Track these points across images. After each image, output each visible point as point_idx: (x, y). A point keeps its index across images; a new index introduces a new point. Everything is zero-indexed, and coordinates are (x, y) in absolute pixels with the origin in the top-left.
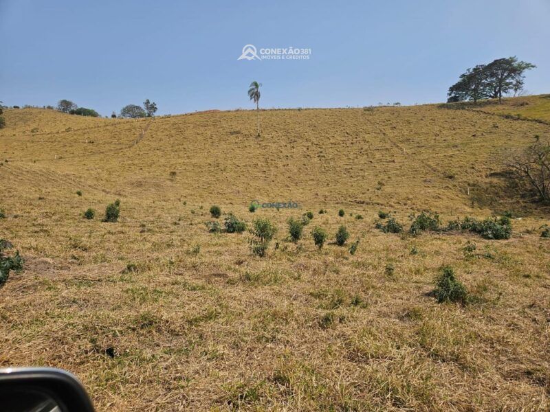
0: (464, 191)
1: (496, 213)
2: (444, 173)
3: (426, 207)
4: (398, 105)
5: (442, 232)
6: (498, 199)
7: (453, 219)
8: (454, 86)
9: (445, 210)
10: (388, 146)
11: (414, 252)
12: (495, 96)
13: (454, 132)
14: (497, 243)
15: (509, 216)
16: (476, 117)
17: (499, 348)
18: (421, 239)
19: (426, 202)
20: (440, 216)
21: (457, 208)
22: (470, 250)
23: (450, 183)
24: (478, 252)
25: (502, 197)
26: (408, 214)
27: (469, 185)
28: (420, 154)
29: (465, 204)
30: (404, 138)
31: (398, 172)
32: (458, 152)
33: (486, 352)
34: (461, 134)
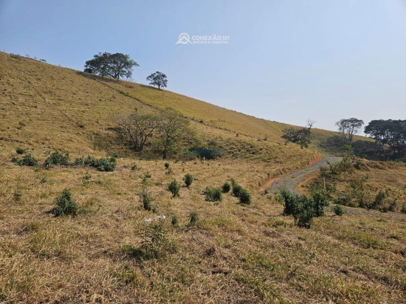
0: (90, 138)
1: (109, 154)
2: (77, 123)
3: (60, 147)
4: (44, 62)
5: (70, 166)
6: (111, 145)
7: (79, 157)
8: (89, 61)
9: (75, 150)
10: (31, 93)
11: (43, 181)
12: (115, 77)
13: (87, 94)
14: (106, 174)
15: (116, 156)
16: (102, 88)
17: (91, 240)
18: (52, 171)
19: (61, 143)
20: (70, 155)
21: (84, 150)
22: (87, 178)
23: (81, 131)
24: (93, 180)
25: (114, 144)
26: (44, 152)
27: (94, 133)
28: (59, 105)
29: (90, 147)
30: (48, 90)
31: (39, 117)
32: (88, 109)
33: (82, 245)
34: (92, 97)
